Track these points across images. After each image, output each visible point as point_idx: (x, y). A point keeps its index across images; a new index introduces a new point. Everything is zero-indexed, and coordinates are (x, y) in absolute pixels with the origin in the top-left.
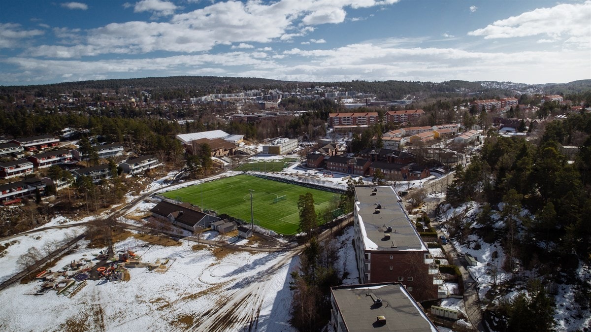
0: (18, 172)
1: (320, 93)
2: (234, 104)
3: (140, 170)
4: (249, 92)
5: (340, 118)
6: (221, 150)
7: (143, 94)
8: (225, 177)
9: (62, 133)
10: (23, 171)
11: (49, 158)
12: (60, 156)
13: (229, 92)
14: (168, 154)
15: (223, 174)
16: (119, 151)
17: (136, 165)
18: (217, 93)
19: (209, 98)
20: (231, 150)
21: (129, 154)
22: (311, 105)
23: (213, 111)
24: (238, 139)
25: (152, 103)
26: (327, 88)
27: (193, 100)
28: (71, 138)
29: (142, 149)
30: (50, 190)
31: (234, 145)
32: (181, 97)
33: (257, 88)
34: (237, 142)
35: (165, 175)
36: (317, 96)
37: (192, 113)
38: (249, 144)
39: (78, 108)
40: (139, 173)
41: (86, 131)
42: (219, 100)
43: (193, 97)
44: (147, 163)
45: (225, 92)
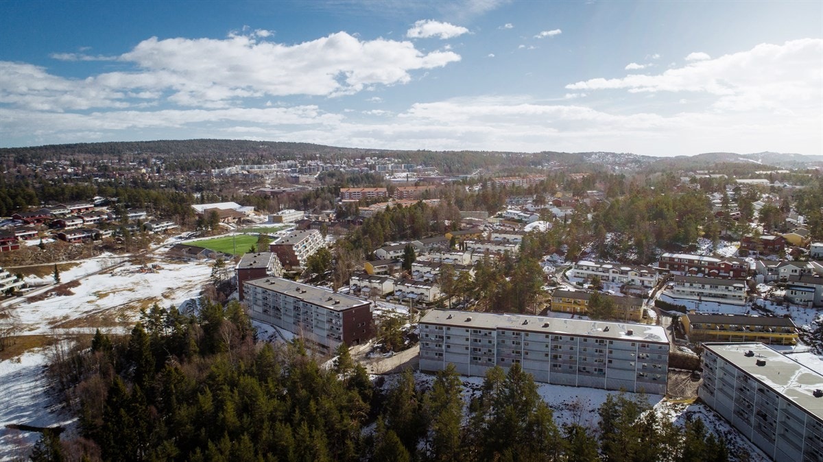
0: (73, 225)
1: (370, 165)
2: (262, 177)
3: (160, 229)
4: (283, 163)
5: (350, 193)
6: (230, 218)
7: (155, 164)
8: (229, 236)
9: (93, 201)
10: (76, 225)
11: (92, 217)
12: (99, 216)
13: (259, 163)
14: (183, 219)
15: (227, 235)
16: (143, 215)
17: (157, 225)
18: (244, 164)
19: (234, 169)
20: (240, 219)
21: (150, 218)
22: (351, 180)
23: (236, 185)
24: (249, 211)
25: (166, 174)
26: (380, 159)
27: (215, 171)
28: (102, 205)
29: (160, 215)
30: (98, 236)
31: (243, 214)
32: (201, 168)
33: (293, 159)
34: (247, 213)
35: (179, 234)
36: (366, 168)
37: (212, 186)
38: (259, 215)
39: (84, 180)
40: (160, 232)
41: (115, 199)
42: (245, 172)
43: (214, 169)
44: (165, 224)
45: (254, 163)
